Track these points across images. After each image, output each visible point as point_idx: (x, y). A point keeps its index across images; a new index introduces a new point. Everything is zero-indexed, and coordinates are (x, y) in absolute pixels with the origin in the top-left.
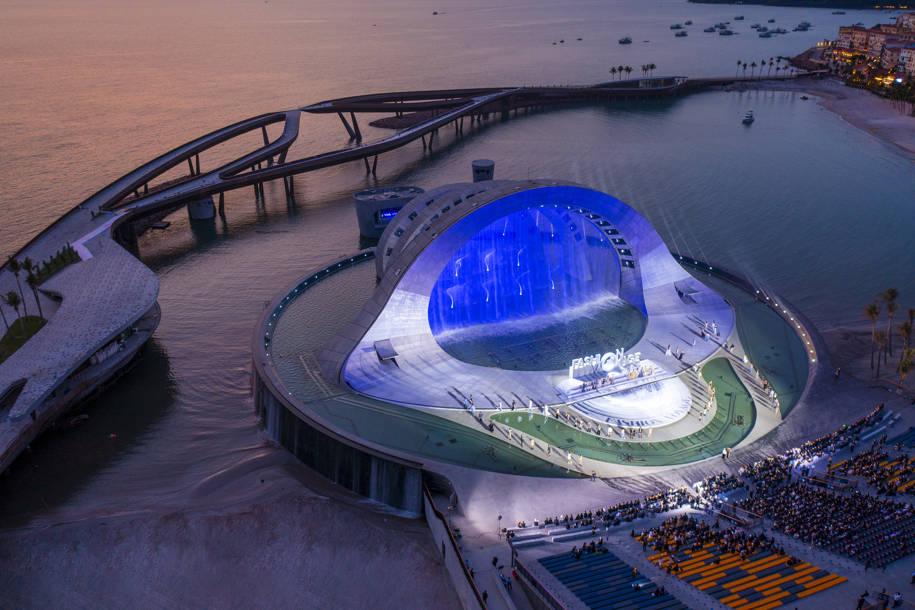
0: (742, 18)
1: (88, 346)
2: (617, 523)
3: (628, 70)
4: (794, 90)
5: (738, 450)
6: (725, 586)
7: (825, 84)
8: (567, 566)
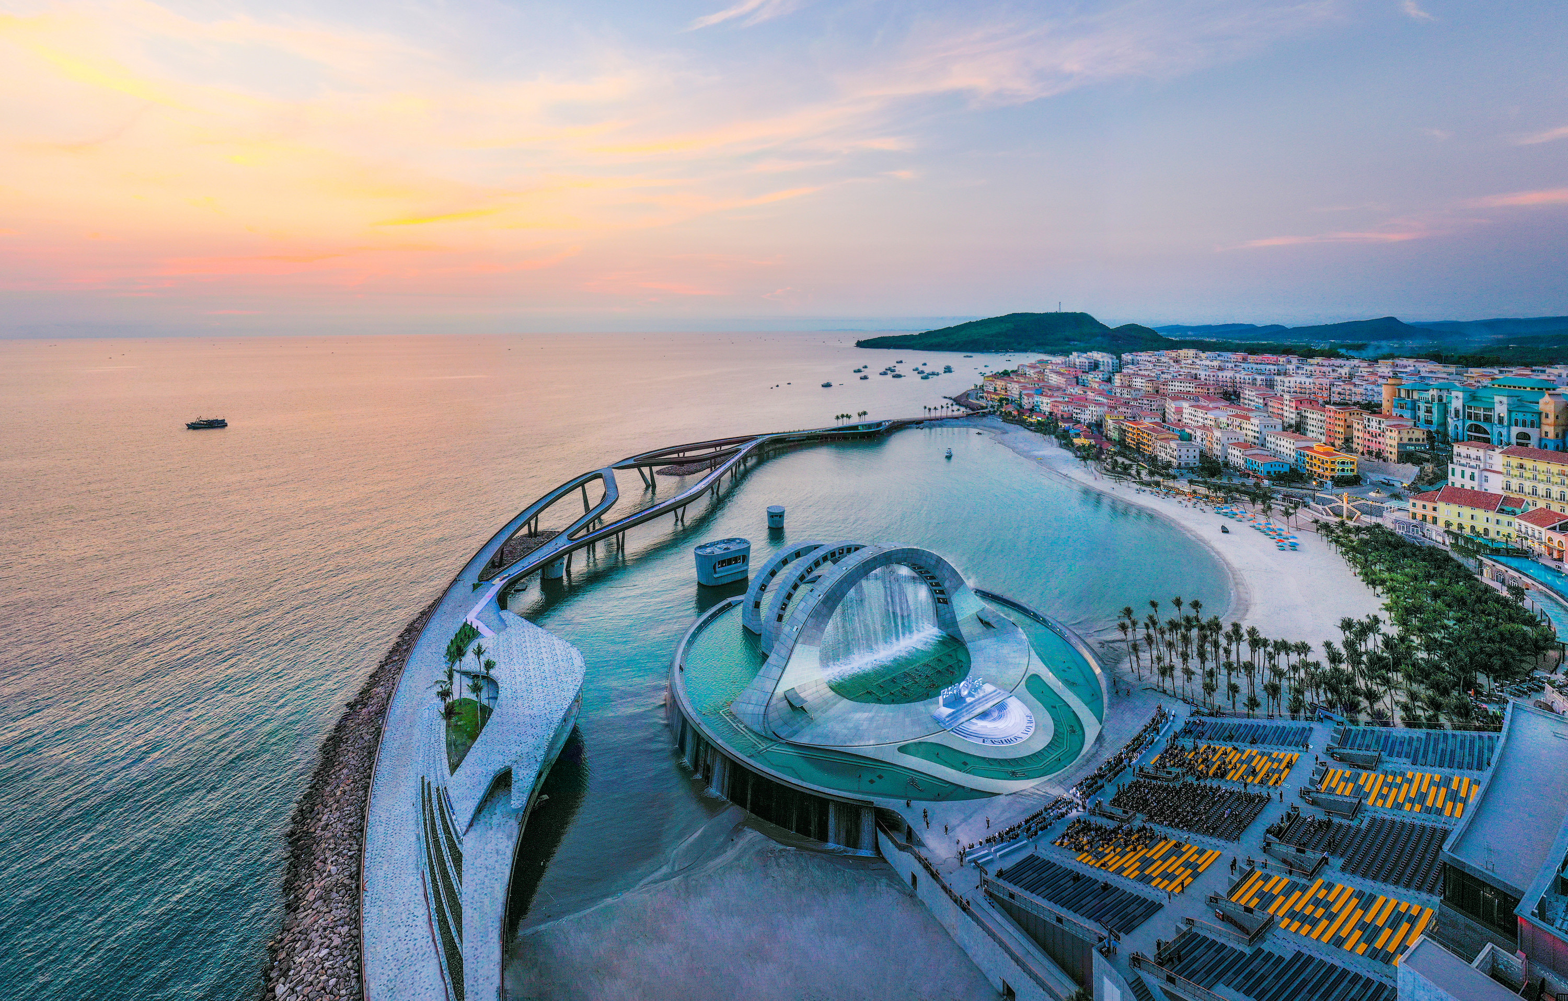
0: (901, 362)
1: (552, 726)
2: (1036, 833)
3: (849, 417)
4: (968, 426)
5: (1084, 756)
6: (1147, 872)
7: (987, 421)
8: (1023, 876)
